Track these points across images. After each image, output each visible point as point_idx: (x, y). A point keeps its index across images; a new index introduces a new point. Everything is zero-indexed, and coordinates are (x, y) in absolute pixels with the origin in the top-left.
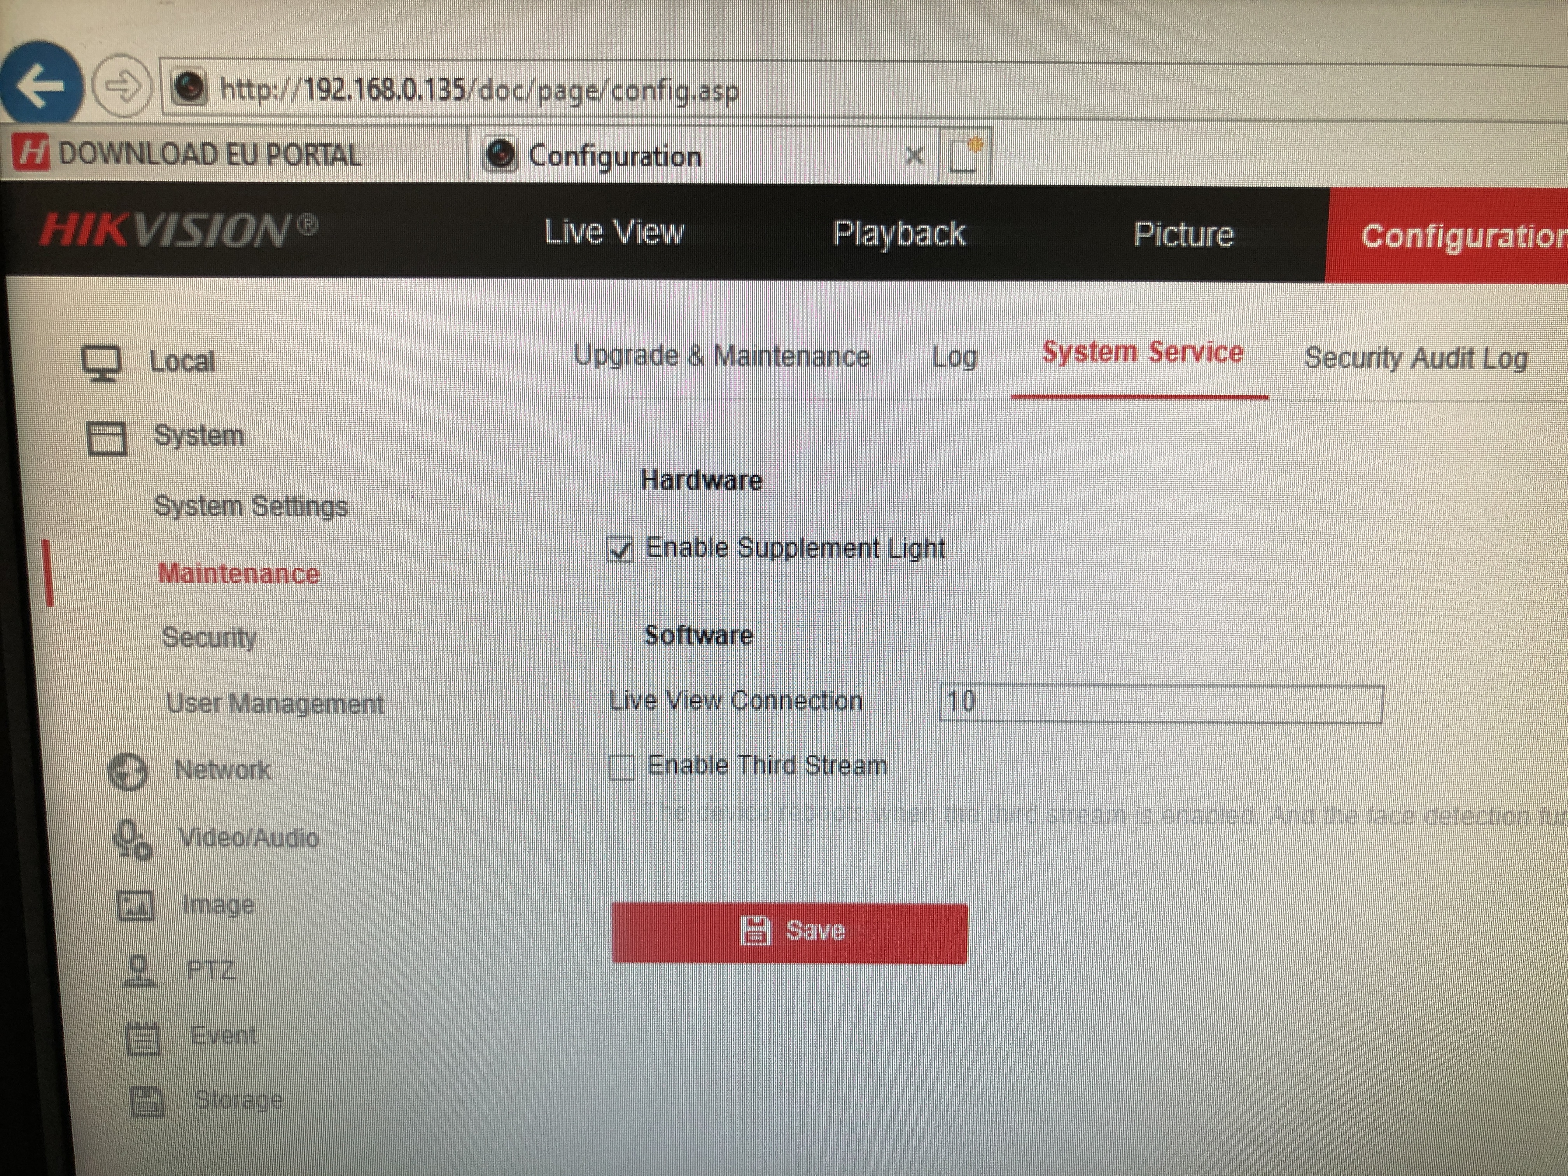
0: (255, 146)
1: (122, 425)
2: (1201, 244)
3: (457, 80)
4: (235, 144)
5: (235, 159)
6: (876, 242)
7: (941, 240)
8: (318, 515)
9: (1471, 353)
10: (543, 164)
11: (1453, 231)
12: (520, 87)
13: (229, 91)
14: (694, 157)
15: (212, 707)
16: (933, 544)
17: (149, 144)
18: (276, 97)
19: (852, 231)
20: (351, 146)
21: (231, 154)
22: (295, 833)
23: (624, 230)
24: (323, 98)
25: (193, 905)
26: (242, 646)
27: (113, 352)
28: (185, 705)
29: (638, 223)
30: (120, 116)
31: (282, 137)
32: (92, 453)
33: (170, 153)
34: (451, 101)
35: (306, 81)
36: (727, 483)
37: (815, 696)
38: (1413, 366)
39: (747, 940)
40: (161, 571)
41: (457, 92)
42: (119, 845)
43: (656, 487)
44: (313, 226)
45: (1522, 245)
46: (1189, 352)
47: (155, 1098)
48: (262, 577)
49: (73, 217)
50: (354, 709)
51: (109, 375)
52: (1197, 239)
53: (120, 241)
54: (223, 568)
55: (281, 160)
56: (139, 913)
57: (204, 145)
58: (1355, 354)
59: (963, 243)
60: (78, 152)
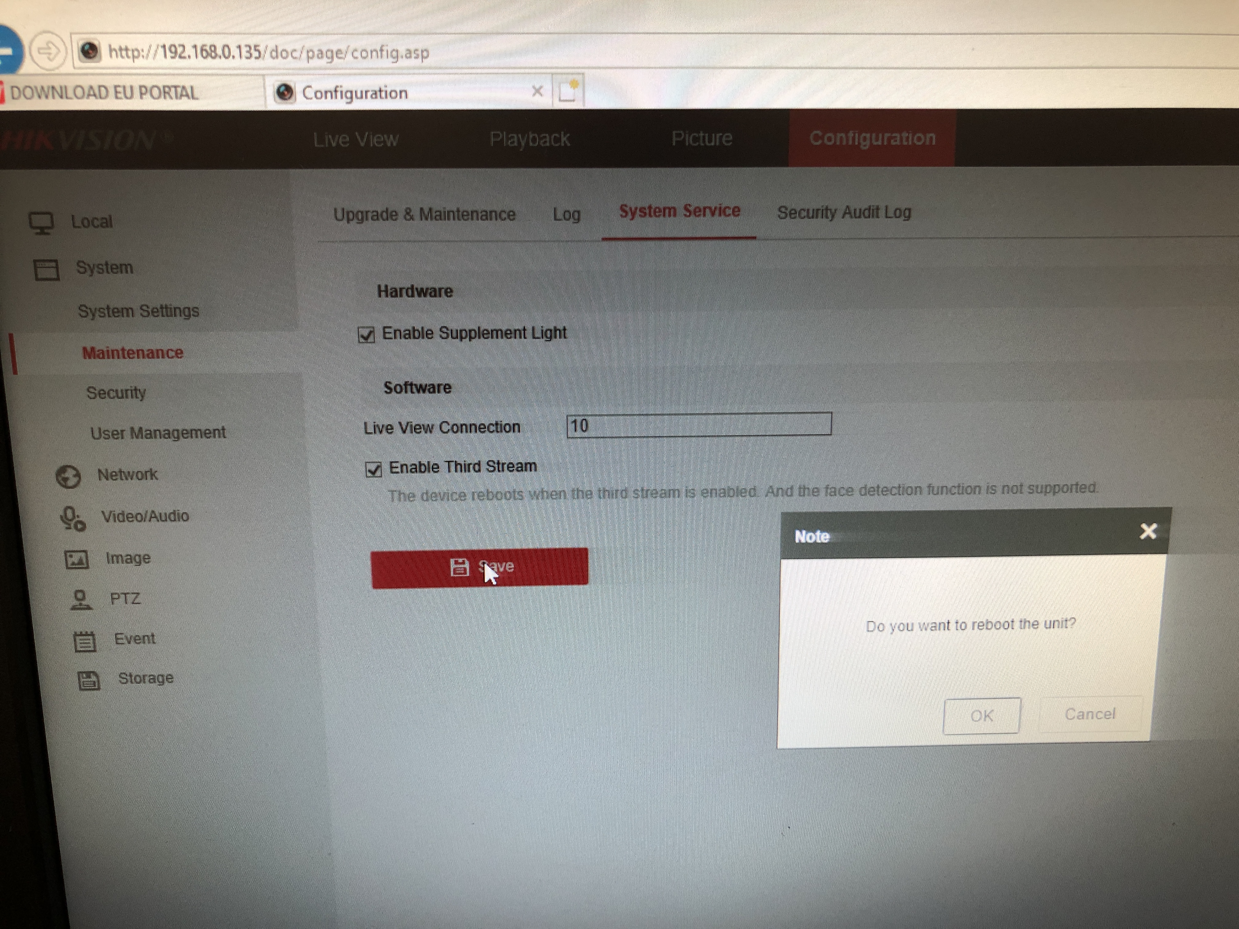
0: (132, 87)
1: (56, 261)
2: (713, 144)
3: (255, 46)
4: (119, 86)
5: (119, 95)
6: (516, 144)
7: (556, 143)
8: (181, 316)
9: (878, 209)
10: (311, 99)
11: (864, 135)
12: (295, 50)
13: (114, 53)
14: (403, 93)
15: (120, 436)
16: (560, 330)
17: (66, 87)
18: (143, 56)
19: (501, 138)
20: (192, 88)
21: (116, 92)
22: (174, 513)
23: (362, 139)
24: (172, 58)
25: (112, 559)
26: (137, 397)
27: (49, 216)
28: (103, 435)
29: (371, 134)
30: (47, 70)
31: (149, 82)
32: (37, 279)
33: (79, 92)
34: (253, 59)
35: (162, 47)
36: (431, 293)
37: (492, 424)
38: (843, 217)
39: (455, 573)
40: (84, 352)
41: (256, 54)
42: (65, 523)
43: (387, 296)
45: (905, 143)
46: (708, 211)
47: (94, 678)
48: (148, 355)
49: (21, 133)
50: (208, 436)
51: (46, 231)
52: (710, 141)
53: (50, 147)
54: (123, 350)
55: (148, 95)
56: (79, 564)
57: (100, 87)
58: (808, 210)
59: (569, 145)
60: (22, 92)
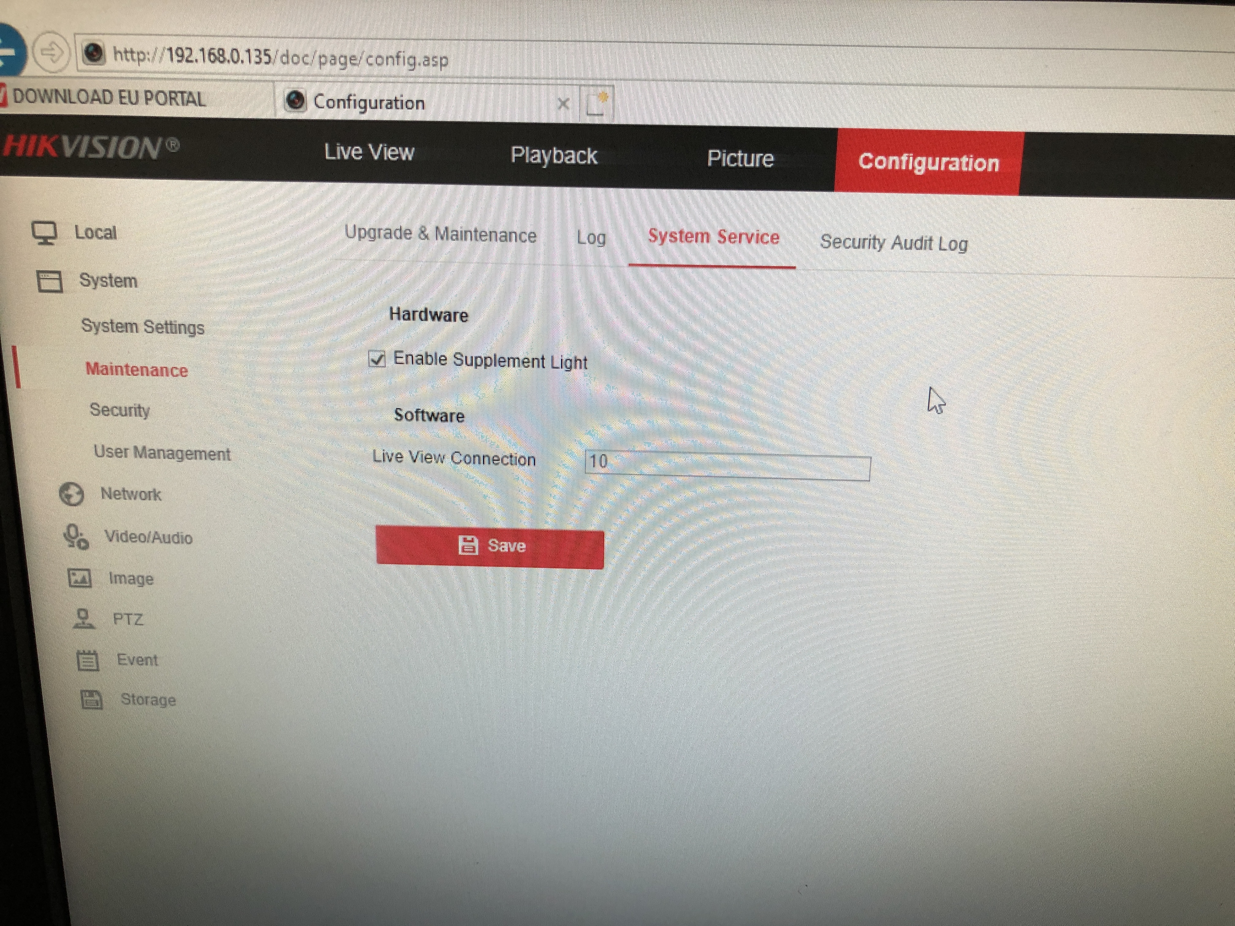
0: (137, 92)
1: (59, 273)
2: (752, 165)
3: (266, 50)
4: (124, 91)
5: (124, 100)
6: (539, 161)
7: (581, 160)
8: (186, 333)
9: (931, 240)
10: (323, 108)
11: (919, 158)
12: (306, 56)
13: (119, 56)
14: (420, 104)
15: (123, 454)
16: (580, 360)
17: (69, 91)
18: (149, 59)
19: (523, 153)
20: (199, 94)
21: (121, 97)
22: (177, 535)
23: (376, 151)
24: (179, 61)
25: (115, 579)
26: (141, 416)
27: (52, 225)
28: (106, 453)
29: (385, 147)
30: (51, 72)
31: (154, 87)
32: (41, 291)
33: (83, 96)
34: (262, 64)
35: (168, 49)
36: (445, 317)
37: (505, 456)
38: (893, 248)
40: (88, 367)
41: (265, 59)
42: (67, 539)
43: (399, 319)
44: (176, 145)
45: (964, 169)
46: (744, 237)
47: (97, 698)
48: (152, 372)
49: (23, 138)
50: (212, 457)
51: (49, 241)
52: (749, 162)
53: (53, 154)
54: (127, 366)
55: (154, 101)
56: (82, 582)
57: (104, 91)
58: (854, 239)
59: (595, 162)
60: (25, 95)
